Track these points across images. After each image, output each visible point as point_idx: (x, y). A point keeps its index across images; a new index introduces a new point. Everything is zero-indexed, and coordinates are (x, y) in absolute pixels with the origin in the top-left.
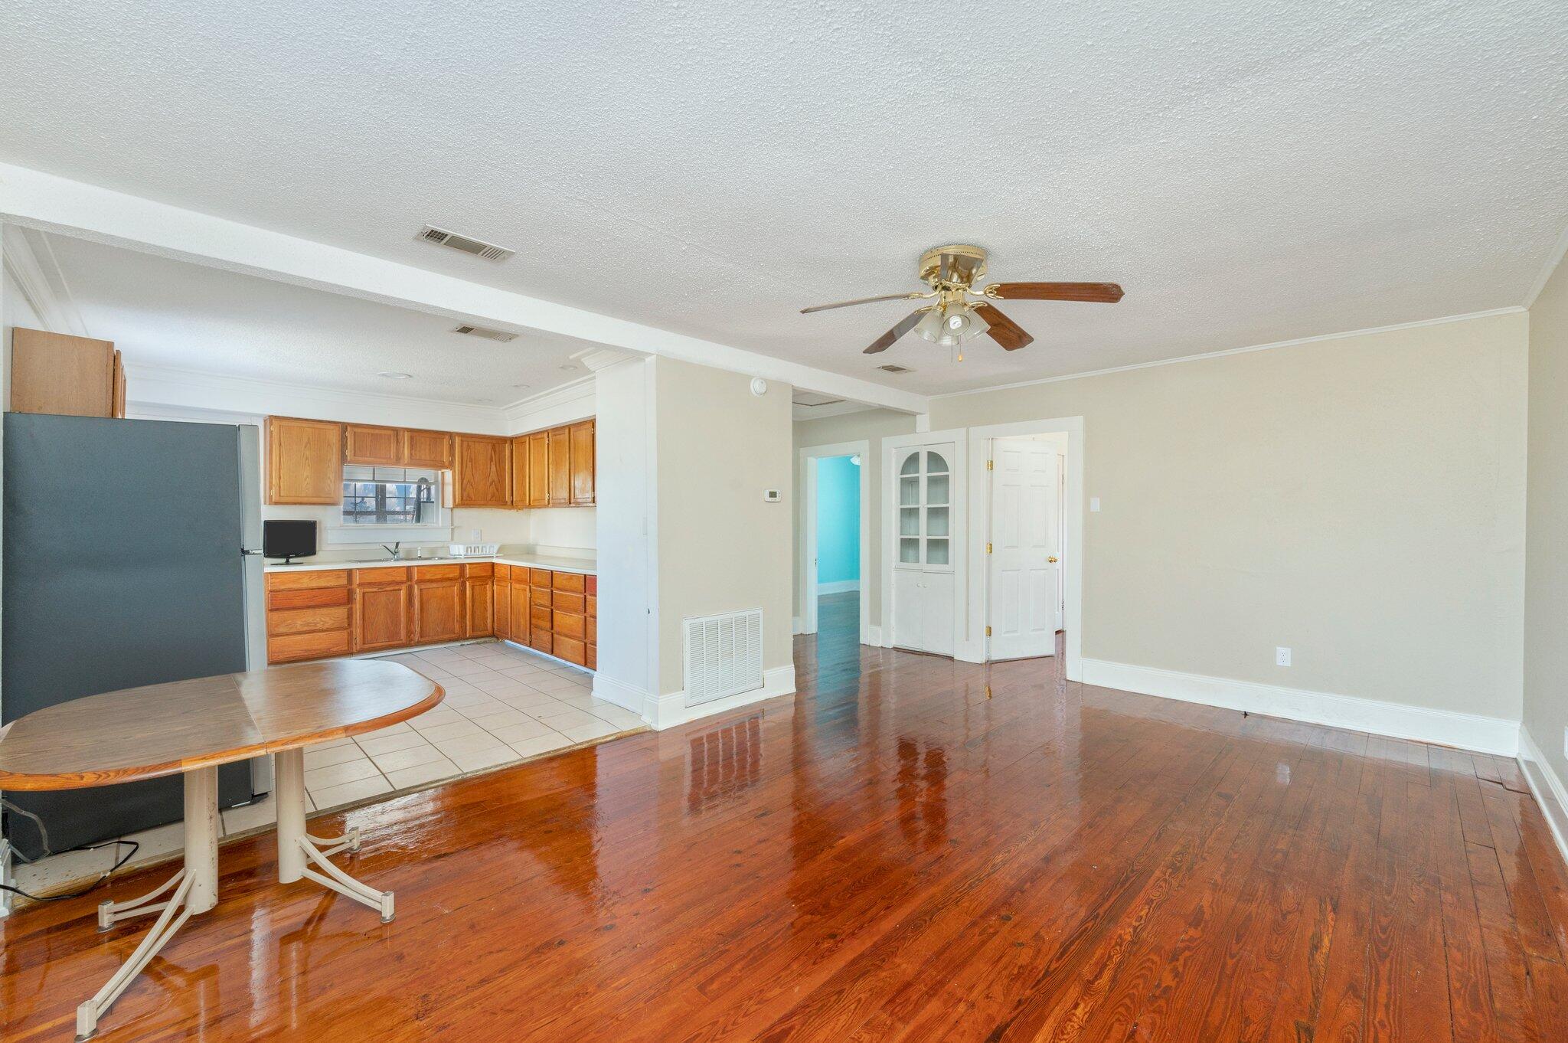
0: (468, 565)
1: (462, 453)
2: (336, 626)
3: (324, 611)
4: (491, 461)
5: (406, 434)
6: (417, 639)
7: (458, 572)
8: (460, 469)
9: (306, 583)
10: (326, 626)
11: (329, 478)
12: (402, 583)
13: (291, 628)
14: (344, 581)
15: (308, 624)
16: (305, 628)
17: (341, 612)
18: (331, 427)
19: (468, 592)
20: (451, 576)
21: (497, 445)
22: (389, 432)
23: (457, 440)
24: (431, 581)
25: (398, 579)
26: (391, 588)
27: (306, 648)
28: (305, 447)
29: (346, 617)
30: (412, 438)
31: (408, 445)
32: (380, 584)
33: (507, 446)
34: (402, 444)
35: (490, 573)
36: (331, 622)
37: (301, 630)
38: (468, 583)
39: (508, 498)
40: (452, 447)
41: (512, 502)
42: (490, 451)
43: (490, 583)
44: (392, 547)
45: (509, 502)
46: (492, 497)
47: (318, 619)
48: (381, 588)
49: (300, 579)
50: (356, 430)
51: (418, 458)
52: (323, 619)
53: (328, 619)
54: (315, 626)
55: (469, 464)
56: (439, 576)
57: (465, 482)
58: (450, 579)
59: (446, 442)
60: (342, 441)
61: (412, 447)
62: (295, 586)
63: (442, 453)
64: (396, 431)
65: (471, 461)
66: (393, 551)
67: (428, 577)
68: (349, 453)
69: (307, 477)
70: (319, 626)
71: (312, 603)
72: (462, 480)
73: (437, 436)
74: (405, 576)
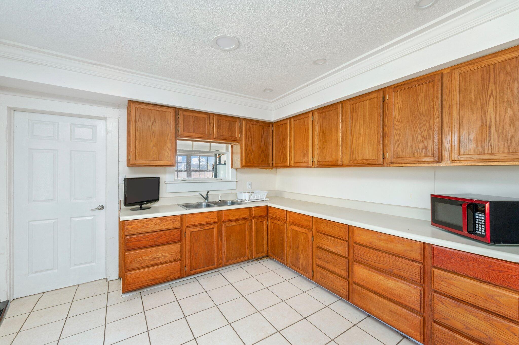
0: (253, 209)
1: (246, 132)
2: (173, 258)
3: (164, 248)
4: (262, 137)
5: (215, 117)
6: (224, 263)
7: (248, 213)
8: (245, 142)
9: (152, 227)
10: (166, 259)
11: (168, 147)
12: (214, 223)
13: (141, 264)
14: (177, 225)
15: (153, 259)
16: (152, 263)
17: (176, 247)
18: (169, 110)
19: (253, 227)
20: (244, 216)
21: (265, 128)
22: (204, 116)
23: (244, 122)
24: (232, 221)
25: (213, 221)
26: (208, 228)
27: (151, 278)
28: (153, 124)
29: (179, 251)
30: (218, 120)
31: (216, 125)
32: (201, 225)
33: (270, 128)
34: (212, 125)
35: (265, 213)
36: (169, 256)
37: (149, 264)
38: (253, 221)
39: (270, 162)
40: (241, 127)
41: (273, 164)
42: (261, 131)
43: (266, 220)
44: (204, 194)
45: (271, 165)
46: (262, 161)
47: (160, 255)
48: (201, 228)
49: (148, 224)
50: (185, 113)
51: (221, 134)
52: (164, 254)
53: (166, 254)
54: (158, 260)
55: (250, 139)
56: (237, 217)
57: (248, 150)
58: (243, 219)
59: (238, 124)
60: (176, 122)
61: (218, 127)
62: (144, 230)
63: (235, 131)
64: (209, 115)
65: (251, 137)
66: (205, 197)
67: (231, 218)
68: (180, 130)
69: (154, 146)
70: (161, 260)
71: (156, 243)
72: (246, 149)
73: (233, 119)
74: (217, 218)
